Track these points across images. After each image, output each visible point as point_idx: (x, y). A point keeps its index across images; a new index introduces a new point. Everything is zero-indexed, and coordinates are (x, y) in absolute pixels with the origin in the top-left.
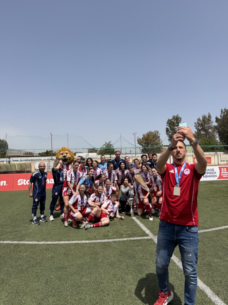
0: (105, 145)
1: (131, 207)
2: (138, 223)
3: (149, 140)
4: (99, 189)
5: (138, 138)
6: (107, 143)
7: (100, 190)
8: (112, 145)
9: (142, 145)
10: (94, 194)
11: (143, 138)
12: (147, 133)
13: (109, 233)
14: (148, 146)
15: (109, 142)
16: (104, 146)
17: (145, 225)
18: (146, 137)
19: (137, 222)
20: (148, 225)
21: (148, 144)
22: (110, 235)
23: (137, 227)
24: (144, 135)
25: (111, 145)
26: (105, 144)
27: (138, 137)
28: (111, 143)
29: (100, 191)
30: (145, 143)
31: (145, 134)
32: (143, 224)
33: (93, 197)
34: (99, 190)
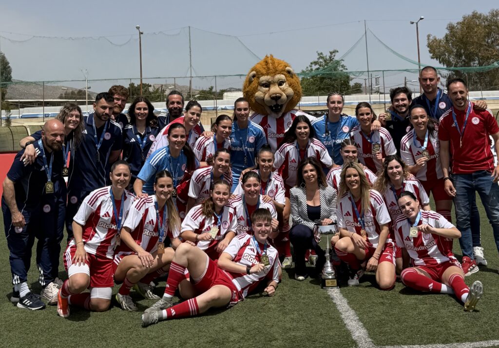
0: (316, 63)
1: (327, 255)
2: (339, 308)
3: (473, 43)
4: (219, 193)
5: (431, 38)
6: (324, 55)
7: (221, 196)
8: (343, 63)
9: (449, 64)
10: (200, 206)
11: (446, 37)
12: (461, 20)
13: (231, 334)
14: (467, 64)
15: (331, 53)
16: (314, 67)
17: (358, 315)
18: (459, 35)
19: (338, 303)
20: (370, 315)
21: (470, 58)
22: (232, 339)
23: (330, 318)
24: (451, 28)
25: (338, 62)
26: (316, 60)
27: (429, 36)
28: (337, 57)
29: (221, 200)
30: (459, 55)
31: (454, 23)
32: (356, 310)
33: (195, 217)
34: (216, 196)
